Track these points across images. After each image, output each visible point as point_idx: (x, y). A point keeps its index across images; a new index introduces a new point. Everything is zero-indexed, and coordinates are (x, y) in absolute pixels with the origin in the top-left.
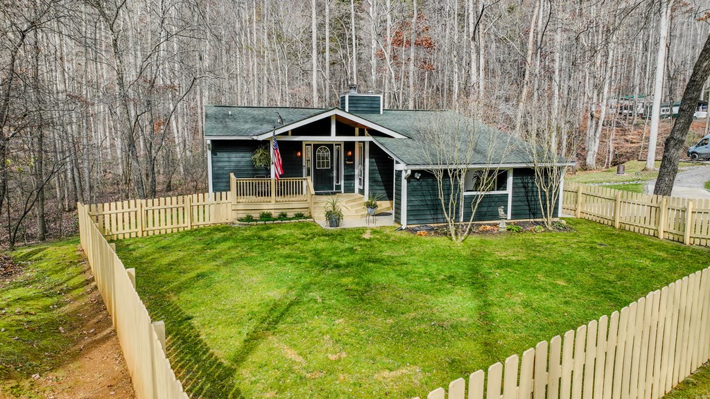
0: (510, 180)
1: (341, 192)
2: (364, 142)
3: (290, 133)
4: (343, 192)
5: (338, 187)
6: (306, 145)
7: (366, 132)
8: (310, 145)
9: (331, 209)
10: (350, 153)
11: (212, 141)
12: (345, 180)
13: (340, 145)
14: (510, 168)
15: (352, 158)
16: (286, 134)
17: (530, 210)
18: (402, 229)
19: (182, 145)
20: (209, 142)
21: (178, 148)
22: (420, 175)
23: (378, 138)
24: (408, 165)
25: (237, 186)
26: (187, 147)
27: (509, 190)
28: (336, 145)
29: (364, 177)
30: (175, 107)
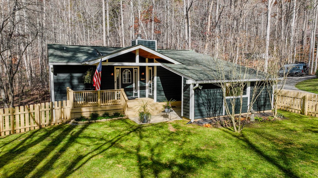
0: (249, 89)
1: (138, 97)
2: (153, 67)
3: (107, 61)
4: (139, 97)
5: (136, 94)
6: (117, 69)
7: (155, 60)
8: (119, 69)
9: (143, 111)
10: (143, 74)
11: (54, 66)
12: (140, 90)
13: (137, 68)
14: (249, 82)
15: (144, 77)
16: (105, 61)
17: (258, 106)
18: (191, 123)
19: (29, 71)
20: (51, 66)
21: (27, 73)
22: (202, 87)
23: (165, 64)
24: (196, 80)
25: (74, 95)
26: (33, 72)
27: (248, 95)
28: (135, 68)
29: (153, 88)
30: (25, 49)
